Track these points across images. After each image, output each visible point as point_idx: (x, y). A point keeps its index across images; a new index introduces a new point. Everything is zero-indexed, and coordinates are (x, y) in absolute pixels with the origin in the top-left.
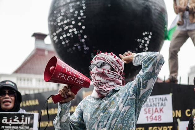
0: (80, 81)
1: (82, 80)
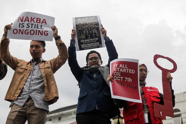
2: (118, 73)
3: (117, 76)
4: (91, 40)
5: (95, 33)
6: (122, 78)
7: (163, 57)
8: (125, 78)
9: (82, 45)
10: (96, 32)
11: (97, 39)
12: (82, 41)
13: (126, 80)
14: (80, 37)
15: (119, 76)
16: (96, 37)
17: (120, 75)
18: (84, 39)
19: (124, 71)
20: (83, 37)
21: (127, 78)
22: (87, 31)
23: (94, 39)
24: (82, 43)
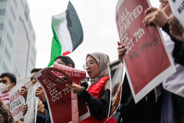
0: (77, 74)
1: (78, 73)
2: (54, 90)
3: (54, 95)
8: (63, 90)
13: (65, 94)
15: (56, 93)
17: (56, 91)
21: (64, 90)
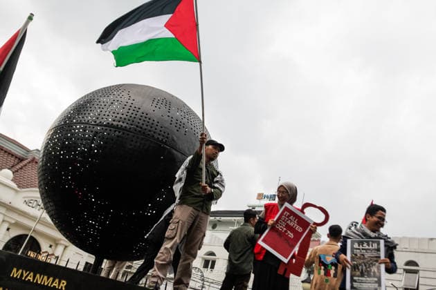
4: (368, 279)
5: (374, 272)
6: (285, 229)
7: (315, 206)
8: (288, 231)
9: (354, 283)
10: (376, 271)
11: (376, 279)
12: (355, 278)
13: (287, 234)
14: (354, 273)
16: (374, 276)
18: (358, 276)
19: (292, 224)
20: (358, 273)
22: (364, 268)
23: (371, 279)
24: (355, 281)
